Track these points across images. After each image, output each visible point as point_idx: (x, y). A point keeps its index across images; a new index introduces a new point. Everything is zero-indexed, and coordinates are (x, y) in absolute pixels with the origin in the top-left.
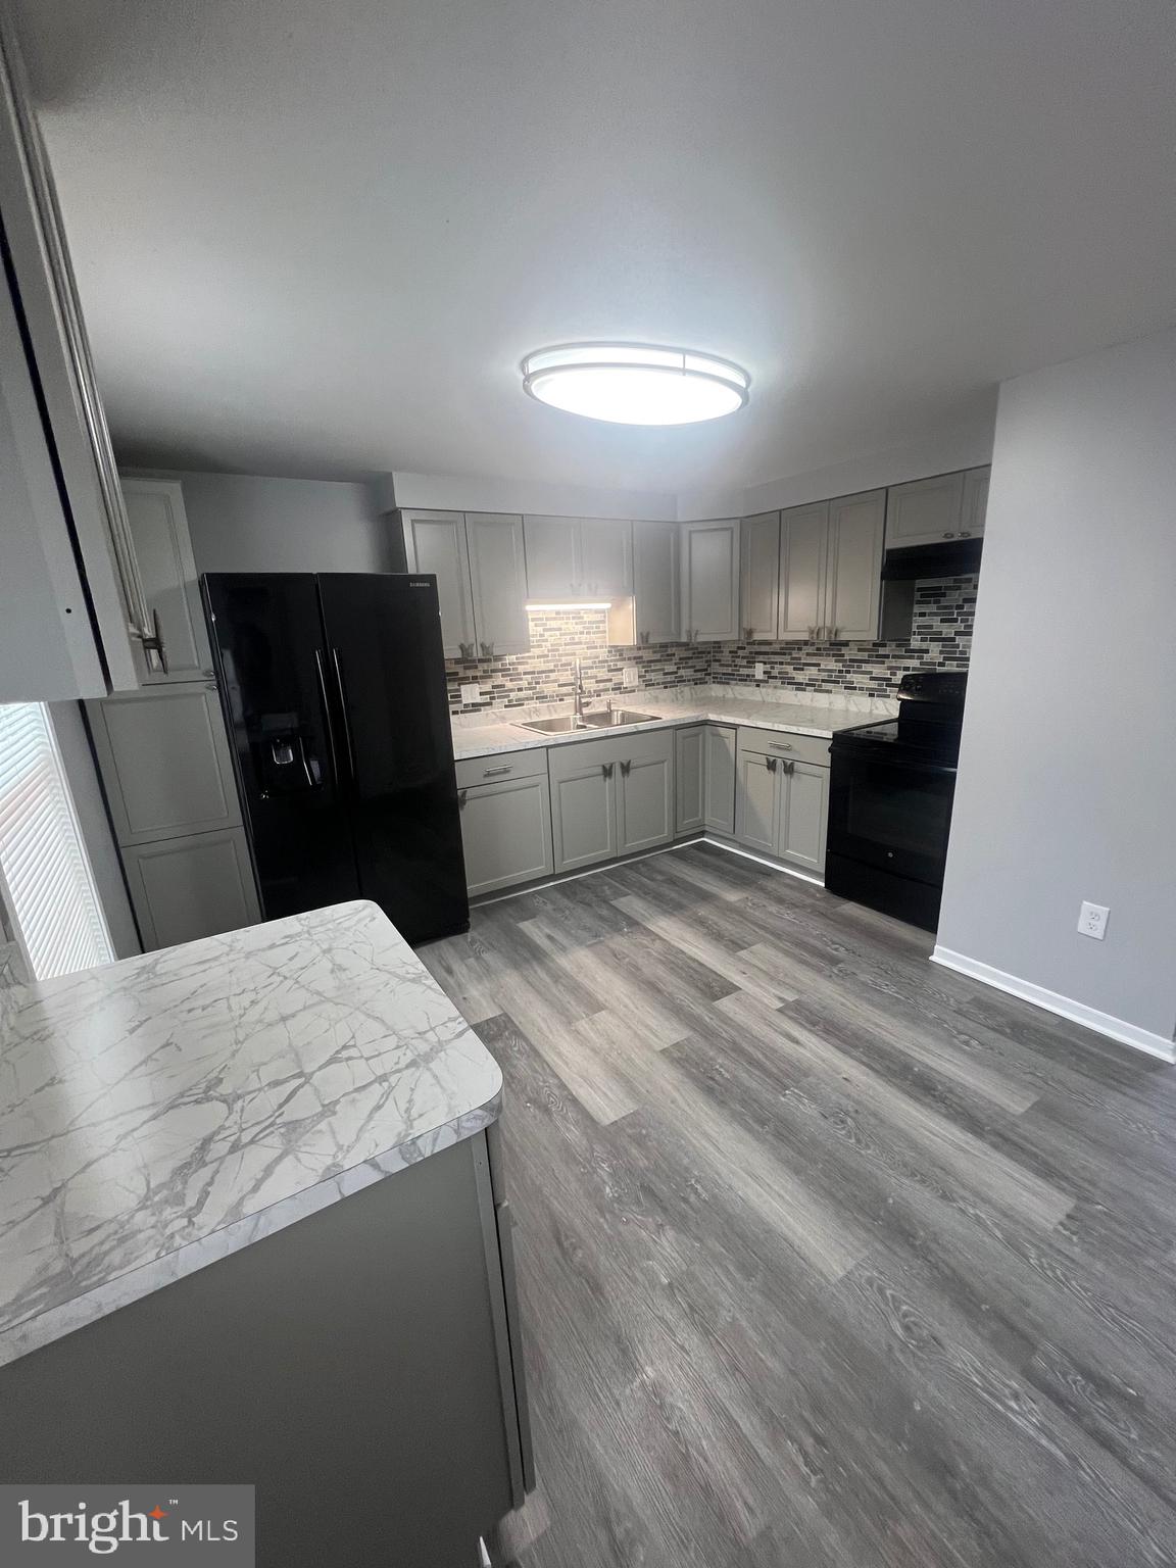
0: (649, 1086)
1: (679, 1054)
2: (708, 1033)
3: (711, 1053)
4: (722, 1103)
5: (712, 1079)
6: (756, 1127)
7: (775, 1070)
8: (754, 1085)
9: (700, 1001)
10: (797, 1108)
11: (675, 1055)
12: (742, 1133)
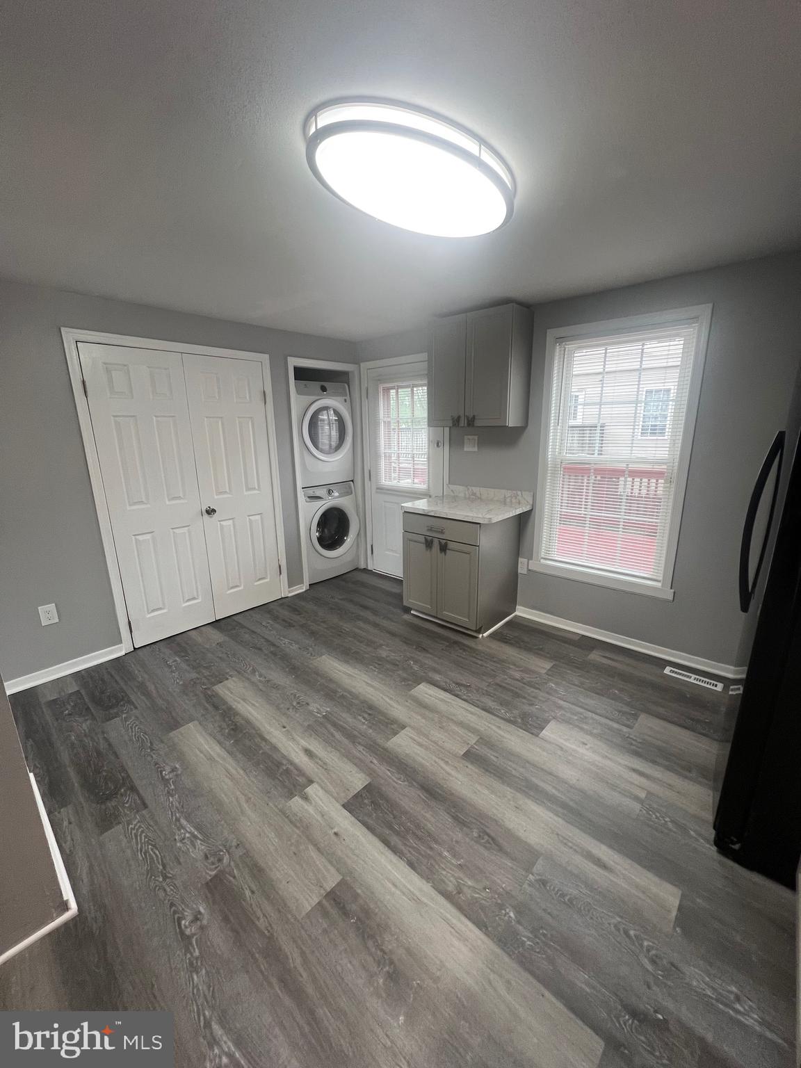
0: (408, 704)
1: (392, 726)
2: (373, 748)
3: (371, 731)
4: (364, 702)
5: (370, 714)
6: (345, 694)
7: (329, 726)
8: (344, 715)
9: (382, 781)
10: (321, 706)
11: (395, 726)
12: (353, 690)
